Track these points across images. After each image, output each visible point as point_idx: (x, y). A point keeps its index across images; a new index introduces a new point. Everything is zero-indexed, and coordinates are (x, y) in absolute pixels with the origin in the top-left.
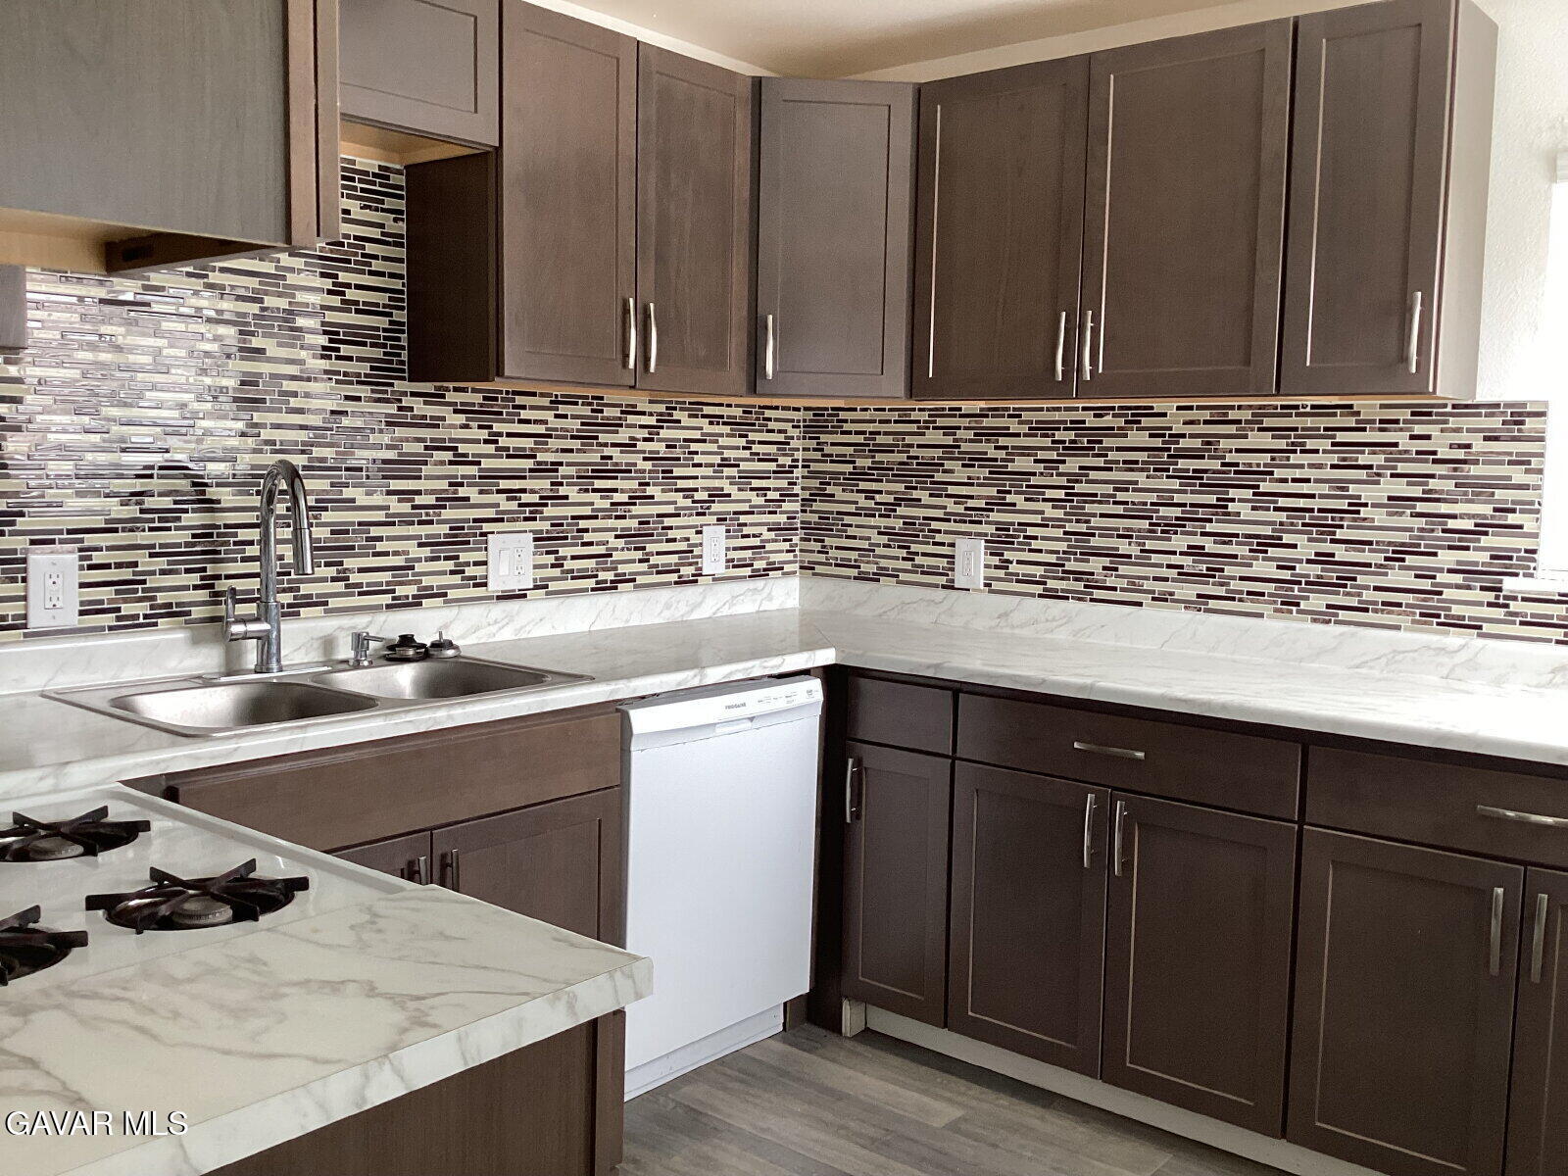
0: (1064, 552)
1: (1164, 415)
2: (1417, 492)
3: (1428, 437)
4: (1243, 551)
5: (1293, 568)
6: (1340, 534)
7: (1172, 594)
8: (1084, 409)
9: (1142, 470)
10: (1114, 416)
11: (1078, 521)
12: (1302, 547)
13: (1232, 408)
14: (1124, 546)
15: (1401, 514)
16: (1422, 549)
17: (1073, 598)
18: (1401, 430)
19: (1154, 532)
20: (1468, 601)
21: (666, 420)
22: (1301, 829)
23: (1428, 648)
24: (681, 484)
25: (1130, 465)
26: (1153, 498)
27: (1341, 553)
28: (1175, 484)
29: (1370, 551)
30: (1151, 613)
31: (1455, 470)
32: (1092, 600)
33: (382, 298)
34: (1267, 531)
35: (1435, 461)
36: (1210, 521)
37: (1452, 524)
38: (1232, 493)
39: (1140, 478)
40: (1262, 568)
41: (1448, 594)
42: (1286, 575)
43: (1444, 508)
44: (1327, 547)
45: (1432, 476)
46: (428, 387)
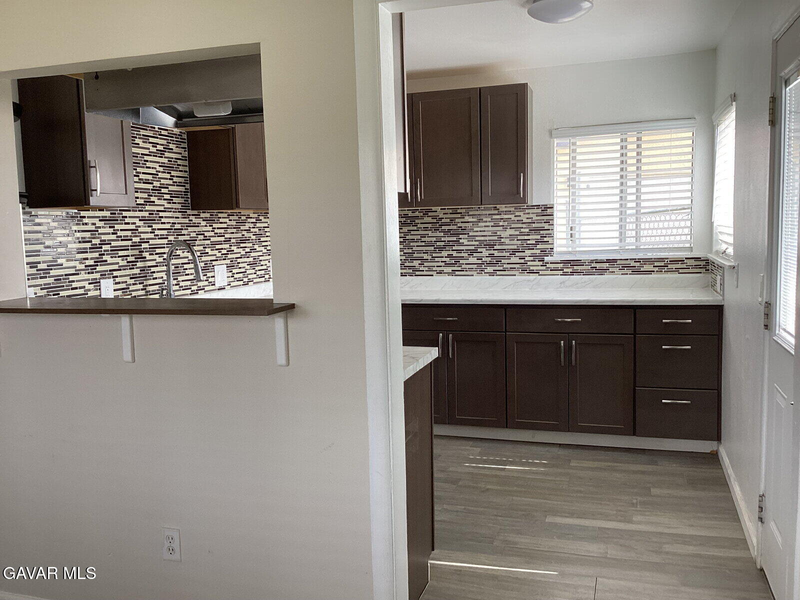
0: (404, 260)
1: (436, 211)
2: (518, 233)
3: (520, 216)
4: (466, 255)
5: (482, 259)
6: (495, 247)
7: (443, 271)
8: (408, 210)
9: (430, 230)
10: (419, 212)
11: (408, 249)
12: (484, 252)
13: (459, 209)
14: (425, 256)
15: (514, 240)
16: (521, 250)
17: (408, 275)
18: (512, 214)
19: (435, 250)
20: (536, 265)
21: (258, 220)
22: (506, 334)
23: (525, 280)
24: (264, 244)
25: (426, 229)
26: (434, 239)
27: (496, 253)
28: (442, 234)
29: (505, 252)
30: (437, 278)
31: (529, 225)
32: (415, 275)
33: (182, 180)
34: (473, 248)
35: (522, 223)
36: (454, 246)
37: (529, 242)
38: (461, 236)
39: (430, 233)
40: (472, 260)
41: (529, 263)
42: (480, 262)
43: (526, 237)
44: (492, 252)
45: (522, 228)
46: (195, 212)
